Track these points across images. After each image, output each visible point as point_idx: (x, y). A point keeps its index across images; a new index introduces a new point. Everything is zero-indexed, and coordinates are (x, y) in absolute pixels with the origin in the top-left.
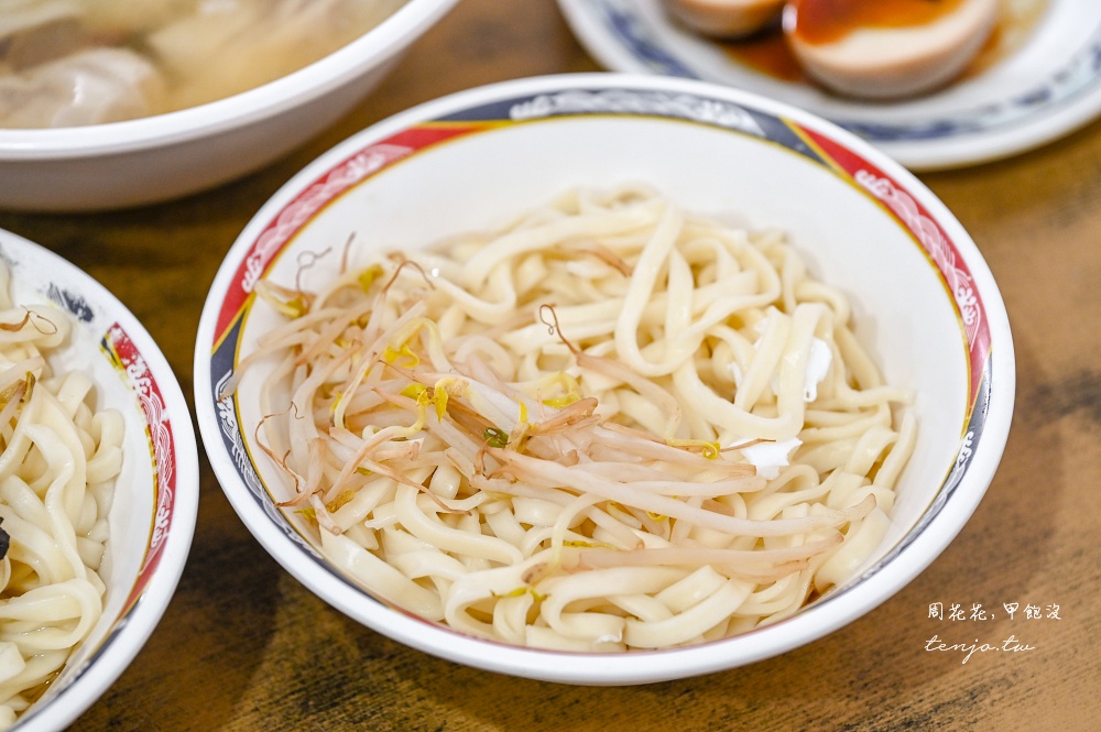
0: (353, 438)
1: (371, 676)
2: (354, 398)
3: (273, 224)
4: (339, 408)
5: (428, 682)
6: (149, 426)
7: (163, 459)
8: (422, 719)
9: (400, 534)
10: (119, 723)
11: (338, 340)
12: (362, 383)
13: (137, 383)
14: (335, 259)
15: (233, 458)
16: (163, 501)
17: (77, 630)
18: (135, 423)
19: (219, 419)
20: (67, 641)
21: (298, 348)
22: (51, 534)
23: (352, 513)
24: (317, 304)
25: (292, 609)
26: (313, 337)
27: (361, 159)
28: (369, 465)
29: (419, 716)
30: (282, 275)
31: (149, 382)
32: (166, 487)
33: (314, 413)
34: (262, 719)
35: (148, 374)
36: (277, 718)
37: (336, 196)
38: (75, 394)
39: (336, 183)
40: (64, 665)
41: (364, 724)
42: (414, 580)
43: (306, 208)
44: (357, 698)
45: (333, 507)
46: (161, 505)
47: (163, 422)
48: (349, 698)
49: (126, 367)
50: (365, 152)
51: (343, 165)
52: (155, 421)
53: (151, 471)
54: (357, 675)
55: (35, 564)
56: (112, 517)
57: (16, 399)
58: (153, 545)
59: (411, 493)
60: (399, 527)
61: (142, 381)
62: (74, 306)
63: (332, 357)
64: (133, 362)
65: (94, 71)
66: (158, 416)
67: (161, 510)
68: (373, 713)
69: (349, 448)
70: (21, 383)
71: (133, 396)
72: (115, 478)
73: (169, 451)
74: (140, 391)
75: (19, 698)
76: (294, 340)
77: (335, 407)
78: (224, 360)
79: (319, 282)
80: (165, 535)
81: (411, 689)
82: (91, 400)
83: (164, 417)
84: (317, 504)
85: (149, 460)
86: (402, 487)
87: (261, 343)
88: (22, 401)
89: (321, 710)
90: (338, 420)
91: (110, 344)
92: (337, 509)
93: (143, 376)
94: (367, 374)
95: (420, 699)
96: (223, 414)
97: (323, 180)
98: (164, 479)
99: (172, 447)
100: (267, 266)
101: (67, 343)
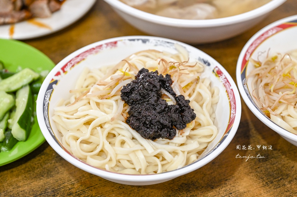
0: (277, 95)
1: (275, 154)
2: (276, 85)
3: (252, 45)
4: (272, 88)
5: (289, 156)
6: (227, 91)
7: (231, 98)
8: (288, 165)
9: (289, 117)
10: (214, 163)
11: (269, 72)
12: (277, 82)
13: (223, 80)
14: (266, 54)
15: (249, 98)
16: (233, 107)
17: (211, 138)
18: (223, 90)
19: (244, 89)
20: (209, 140)
21: (258, 74)
22: (204, 115)
23: (278, 112)
24: (263, 64)
25: (254, 138)
26: (263, 72)
27: (271, 30)
28: (282, 101)
29: (287, 164)
30: (254, 57)
31: (226, 80)
32: (233, 104)
33: (264, 89)
34: (249, 163)
35: (226, 78)
36: (253, 163)
37: (265, 39)
38: (207, 83)
39: (266, 36)
40: (207, 146)
41: (274, 165)
42: (293, 128)
43: (259, 41)
44: (272, 159)
45: (274, 110)
46: (232, 108)
47: (231, 89)
48: (270, 159)
49: (219, 77)
50: (272, 29)
51: (267, 32)
52: (228, 89)
53: (228, 101)
54: (271, 154)
55: (201, 122)
56: (216, 112)
57: (195, 83)
58: (231, 117)
59: (292, 107)
60: (289, 115)
61: (224, 80)
62: (205, 62)
63: (267, 77)
64: (221, 75)
65: (201, 9)
66: (229, 88)
67: (232, 109)
68: (276, 163)
69: (276, 97)
70: (196, 79)
71: (222, 84)
72: (217, 103)
73: (233, 96)
74: (224, 82)
75: (197, 154)
76: (258, 72)
77: (271, 87)
78: (243, 76)
79: (262, 59)
80: (234, 115)
81: (285, 157)
82: (210, 85)
83: (231, 88)
84: (269, 109)
85: (227, 98)
86: (289, 106)
87: (251, 73)
88: (197, 83)
89: (263, 162)
90: (272, 90)
91: (215, 71)
92: (274, 111)
93: (224, 79)
94: (278, 80)
95: (287, 160)
96: (245, 88)
97: (263, 35)
98: (232, 102)
99: (234, 95)
100: (251, 54)
101: (203, 71)
